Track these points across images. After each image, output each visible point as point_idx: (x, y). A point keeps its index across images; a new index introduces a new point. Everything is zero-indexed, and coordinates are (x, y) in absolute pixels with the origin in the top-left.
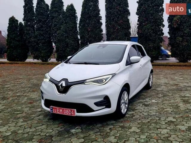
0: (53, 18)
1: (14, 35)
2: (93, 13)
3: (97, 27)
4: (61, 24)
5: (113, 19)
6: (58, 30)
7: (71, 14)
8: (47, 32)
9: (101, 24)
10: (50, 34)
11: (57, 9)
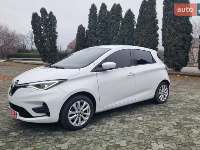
0: (112, 23)
1: (80, 41)
2: (149, 16)
3: (152, 32)
4: (118, 30)
5: (169, 22)
6: (114, 36)
7: (127, 20)
8: (106, 38)
9: (158, 28)
10: (108, 40)
11: (115, 15)
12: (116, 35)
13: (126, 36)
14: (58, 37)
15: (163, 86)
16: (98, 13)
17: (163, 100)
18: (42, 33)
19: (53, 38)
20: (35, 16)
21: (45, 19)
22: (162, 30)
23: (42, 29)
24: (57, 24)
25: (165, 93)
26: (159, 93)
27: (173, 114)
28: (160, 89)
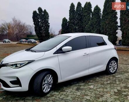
0: (84, 16)
1: (64, 29)
3: (113, 21)
4: (89, 20)
5: (125, 13)
7: (96, 13)
8: (81, 26)
9: (117, 18)
10: (82, 27)
11: (87, 10)
12: (88, 24)
13: (95, 24)
14: (50, 26)
15: (112, 61)
16: (75, 9)
17: (113, 72)
18: (40, 24)
19: (46, 27)
20: (35, 13)
21: (41, 14)
22: (120, 19)
23: (40, 22)
24: (49, 17)
25: (114, 66)
26: (110, 67)
27: (118, 83)
28: (110, 64)
